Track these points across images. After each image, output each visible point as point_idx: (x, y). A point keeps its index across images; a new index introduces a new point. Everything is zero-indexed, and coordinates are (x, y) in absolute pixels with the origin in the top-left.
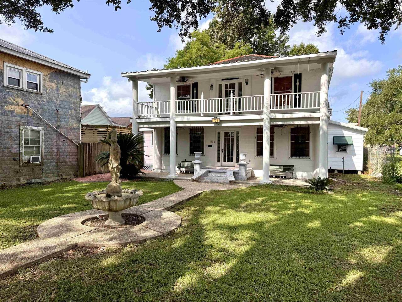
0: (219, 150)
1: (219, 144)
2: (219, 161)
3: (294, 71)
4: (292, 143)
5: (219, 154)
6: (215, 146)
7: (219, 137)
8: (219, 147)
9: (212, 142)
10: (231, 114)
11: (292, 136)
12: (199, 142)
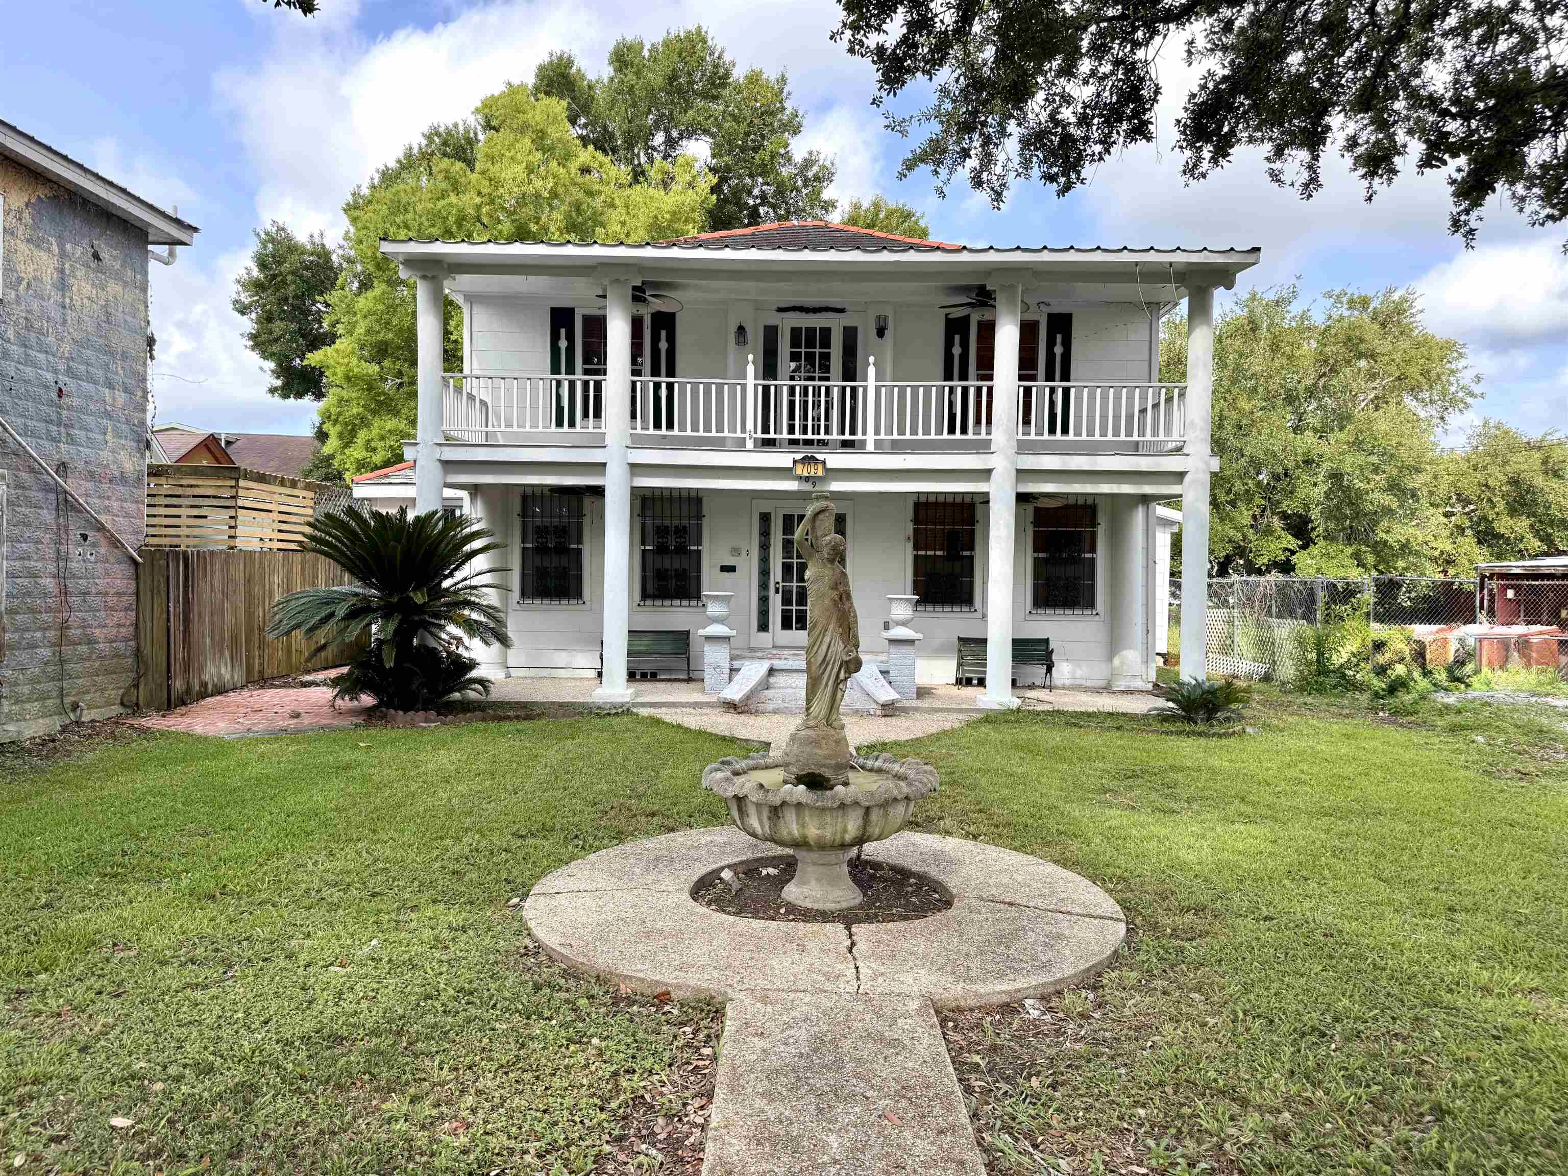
0: (764, 585)
1: (764, 562)
2: (763, 626)
3: (1048, 305)
4: (1036, 561)
5: (764, 601)
6: (749, 567)
7: (765, 533)
8: (764, 573)
9: (736, 552)
10: (870, 447)
11: (1037, 536)
12: (681, 550)
